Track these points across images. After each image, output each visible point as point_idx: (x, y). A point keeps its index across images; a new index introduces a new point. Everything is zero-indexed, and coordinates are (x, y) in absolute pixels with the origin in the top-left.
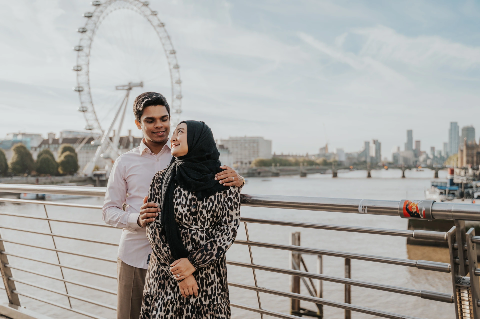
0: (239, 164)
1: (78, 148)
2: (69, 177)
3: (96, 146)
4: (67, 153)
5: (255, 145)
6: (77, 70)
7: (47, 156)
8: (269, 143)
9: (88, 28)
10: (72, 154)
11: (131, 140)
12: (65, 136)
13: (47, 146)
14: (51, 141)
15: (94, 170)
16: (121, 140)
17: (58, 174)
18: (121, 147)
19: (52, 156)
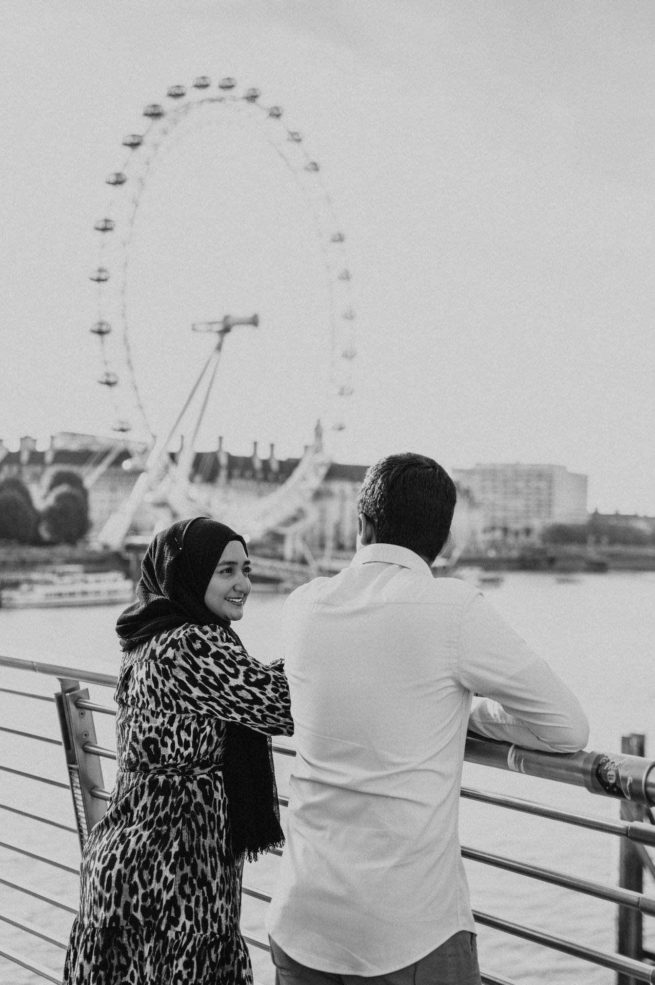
0: (498, 534)
1: (91, 477)
2: (64, 550)
3: (136, 473)
4: (63, 489)
5: (543, 485)
6: (99, 280)
7: (15, 494)
8: (582, 481)
9: (127, 173)
10: (76, 492)
11: (223, 460)
12: (60, 444)
13: (15, 469)
14: (25, 457)
15: (127, 535)
16: (199, 459)
17: (38, 542)
18: (198, 478)
19: (26, 494)
